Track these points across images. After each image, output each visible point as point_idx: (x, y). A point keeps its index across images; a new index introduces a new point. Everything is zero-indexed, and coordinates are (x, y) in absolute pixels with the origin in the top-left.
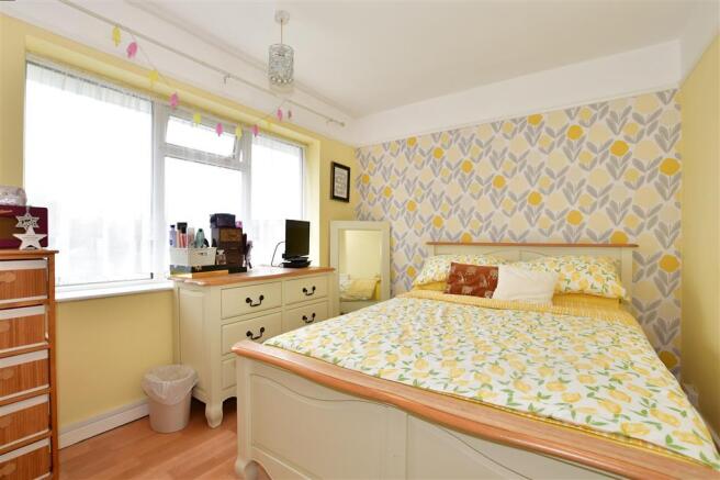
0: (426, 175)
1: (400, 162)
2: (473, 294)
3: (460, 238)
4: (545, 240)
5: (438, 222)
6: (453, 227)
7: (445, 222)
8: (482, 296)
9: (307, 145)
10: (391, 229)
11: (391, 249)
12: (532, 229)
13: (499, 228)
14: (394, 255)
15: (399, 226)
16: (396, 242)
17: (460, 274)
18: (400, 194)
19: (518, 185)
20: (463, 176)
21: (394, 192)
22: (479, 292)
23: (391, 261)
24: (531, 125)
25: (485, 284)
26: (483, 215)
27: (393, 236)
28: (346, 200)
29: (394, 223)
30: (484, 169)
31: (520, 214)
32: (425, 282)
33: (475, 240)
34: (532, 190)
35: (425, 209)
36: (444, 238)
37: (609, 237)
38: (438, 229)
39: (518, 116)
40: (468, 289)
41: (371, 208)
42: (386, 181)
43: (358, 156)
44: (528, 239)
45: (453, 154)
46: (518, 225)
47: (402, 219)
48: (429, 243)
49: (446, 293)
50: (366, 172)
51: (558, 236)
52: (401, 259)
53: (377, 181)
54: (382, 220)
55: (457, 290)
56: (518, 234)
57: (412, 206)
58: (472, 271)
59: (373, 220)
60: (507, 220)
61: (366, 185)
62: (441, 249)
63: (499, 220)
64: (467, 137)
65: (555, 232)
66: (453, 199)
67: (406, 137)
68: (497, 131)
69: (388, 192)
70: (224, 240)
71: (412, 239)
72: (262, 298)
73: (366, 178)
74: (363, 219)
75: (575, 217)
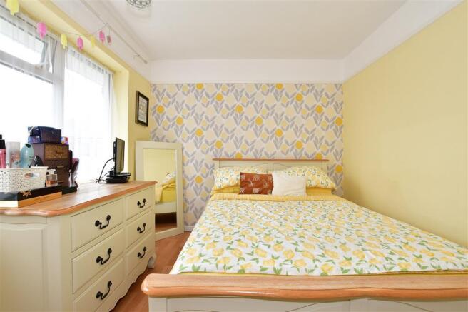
0: (210, 111)
1: (190, 100)
2: (260, 193)
3: (234, 156)
4: (284, 157)
5: (219, 144)
6: (230, 148)
7: (224, 145)
8: (266, 194)
9: (114, 72)
10: (183, 149)
11: (183, 164)
12: (277, 151)
13: (259, 149)
14: (185, 168)
15: (190, 147)
16: (187, 159)
17: (249, 180)
18: (190, 123)
19: (270, 124)
20: (236, 115)
21: (185, 121)
22: (264, 192)
23: (183, 172)
24: (277, 89)
25: (266, 186)
26: (250, 142)
27: (185, 154)
28: (146, 124)
29: (185, 145)
30: (250, 111)
31: (271, 142)
32: (222, 187)
33: (244, 157)
34: (277, 128)
35: (209, 135)
36: (223, 156)
37: (315, 156)
38: (219, 150)
39: (270, 83)
40: (256, 190)
41: (165, 133)
42: (179, 113)
43: (154, 90)
44: (276, 157)
45: (230, 100)
46: (270, 148)
47: (191, 141)
48: (214, 159)
49: (241, 193)
50: (161, 104)
51: (291, 155)
52: (191, 171)
53: (170, 112)
54: (174, 141)
55: (249, 192)
56: (269, 154)
57: (199, 132)
58: (257, 178)
59: (167, 141)
60: (264, 145)
61: (160, 114)
62: (223, 163)
63: (259, 145)
64: (240, 90)
65: (289, 153)
66: (230, 130)
67: (196, 83)
68: (258, 89)
69: (180, 121)
70: (49, 157)
71: (199, 157)
72: (109, 218)
73: (161, 109)
74: (158, 140)
75: (299, 145)
